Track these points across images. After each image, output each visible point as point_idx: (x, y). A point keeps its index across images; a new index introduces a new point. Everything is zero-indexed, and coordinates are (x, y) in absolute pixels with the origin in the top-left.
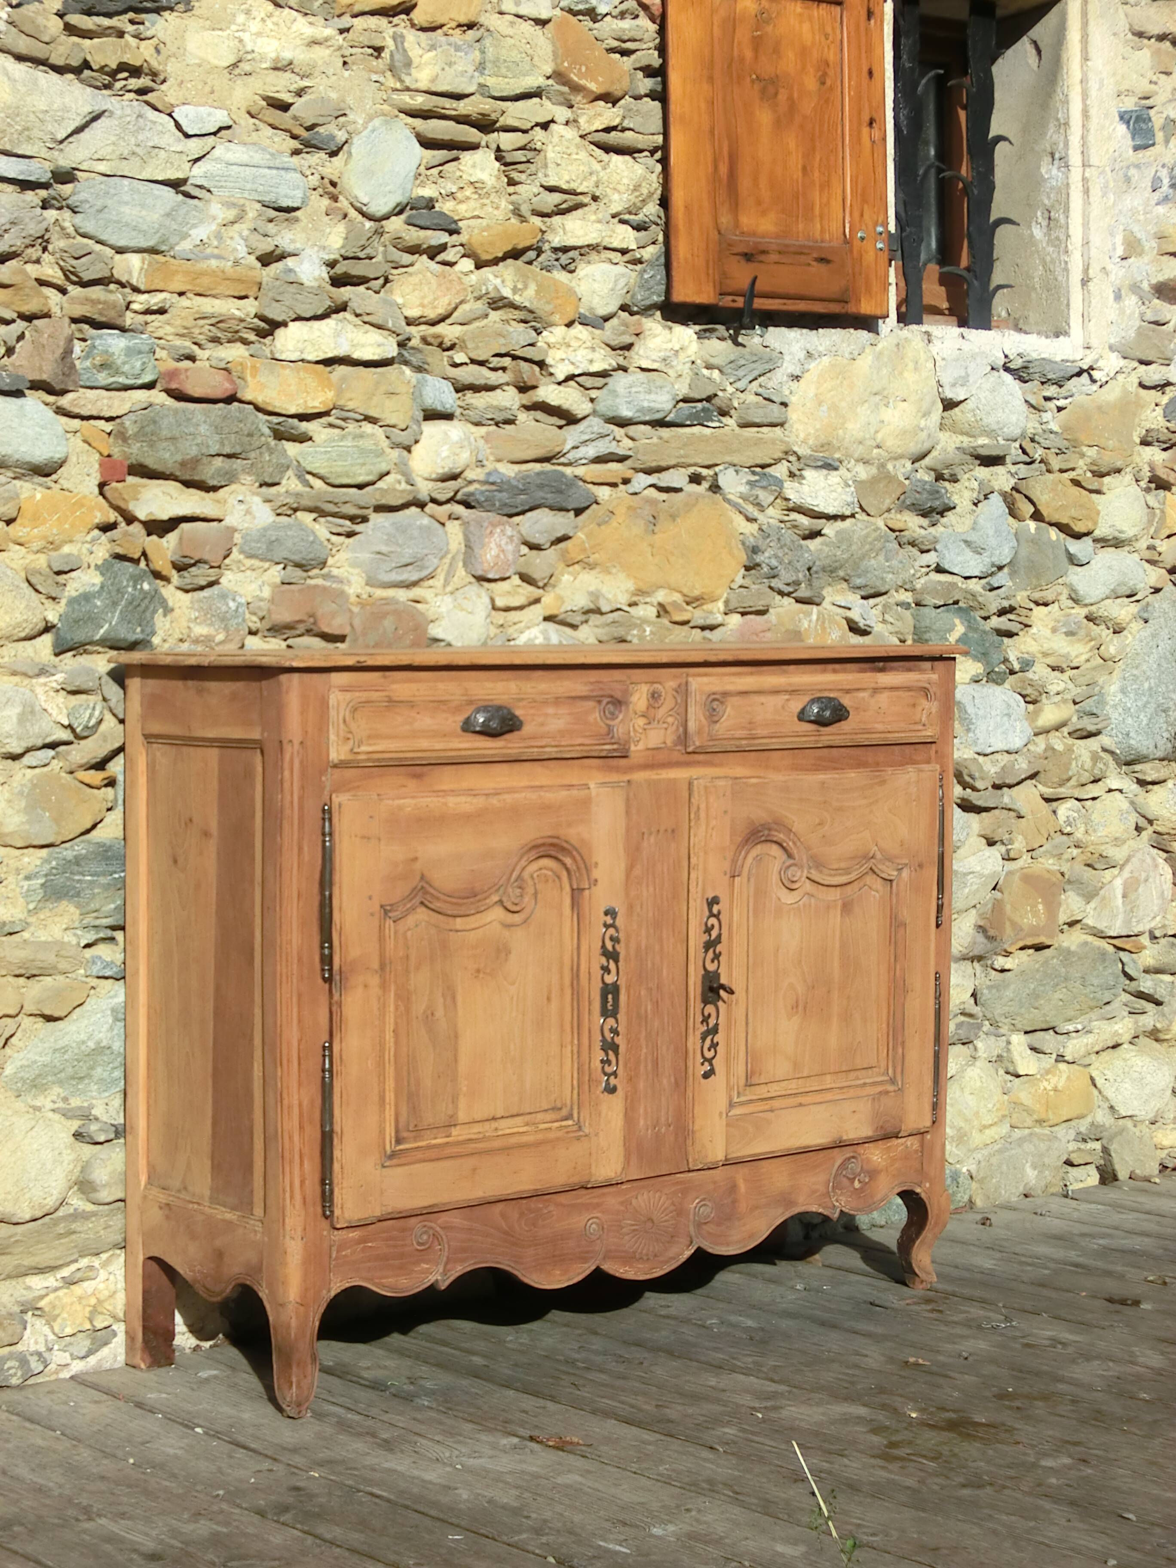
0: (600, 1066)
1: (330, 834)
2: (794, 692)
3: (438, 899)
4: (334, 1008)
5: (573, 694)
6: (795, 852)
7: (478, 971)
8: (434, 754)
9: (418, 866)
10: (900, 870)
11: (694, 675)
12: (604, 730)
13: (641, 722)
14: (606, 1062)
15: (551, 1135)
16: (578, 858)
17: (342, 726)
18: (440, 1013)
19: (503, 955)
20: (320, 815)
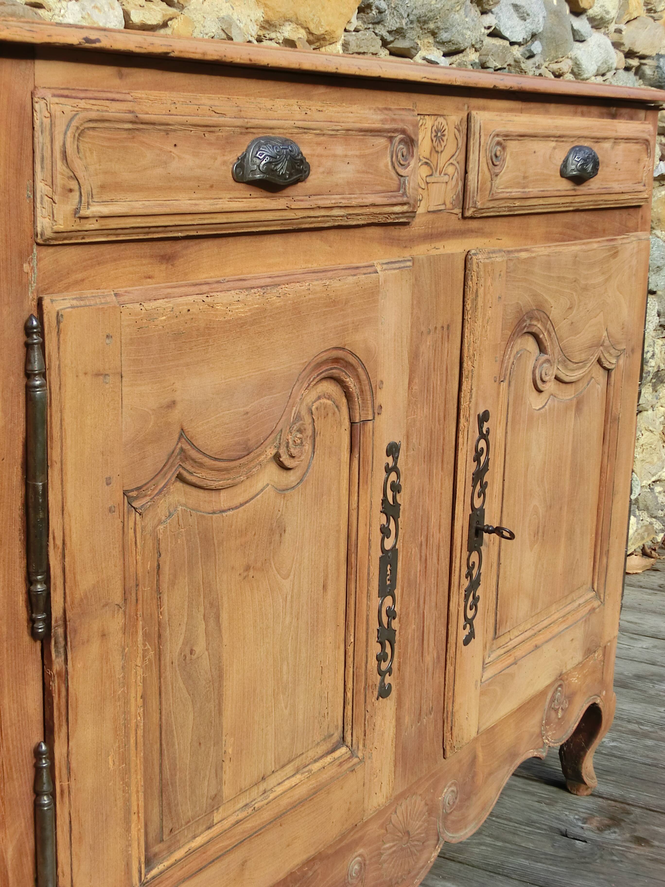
0: (375, 662)
1: (43, 375)
2: (559, 138)
3: (201, 465)
4: (55, 685)
5: (366, 125)
6: (547, 344)
7: (248, 568)
8: (197, 220)
9: (175, 415)
10: (618, 357)
11: (479, 109)
12: (394, 183)
13: (424, 171)
14: (381, 658)
15: (325, 776)
16: (363, 377)
17: (59, 165)
18: (200, 647)
19: (277, 537)
20: (21, 338)
